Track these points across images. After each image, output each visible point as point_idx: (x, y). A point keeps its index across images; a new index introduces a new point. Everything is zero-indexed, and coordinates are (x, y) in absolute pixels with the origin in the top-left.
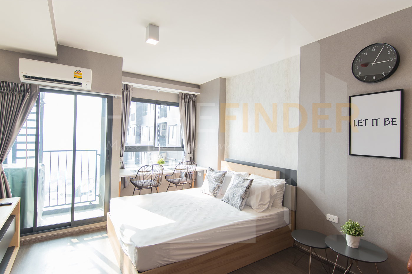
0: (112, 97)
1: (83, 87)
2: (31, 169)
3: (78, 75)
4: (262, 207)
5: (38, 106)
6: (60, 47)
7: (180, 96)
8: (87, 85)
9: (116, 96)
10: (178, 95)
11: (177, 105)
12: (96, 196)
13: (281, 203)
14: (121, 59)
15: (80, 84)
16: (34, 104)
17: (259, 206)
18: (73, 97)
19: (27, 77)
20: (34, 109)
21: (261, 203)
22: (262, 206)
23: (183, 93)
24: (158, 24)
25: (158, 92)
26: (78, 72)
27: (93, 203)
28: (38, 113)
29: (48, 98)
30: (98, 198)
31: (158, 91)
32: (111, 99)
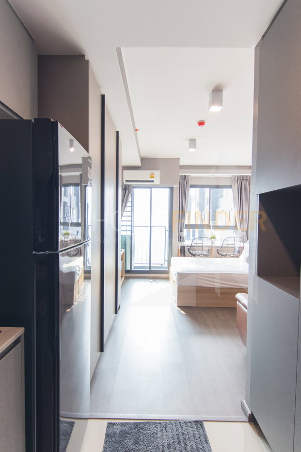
0: (173, 187)
1: (155, 183)
2: (129, 236)
3: (152, 176)
5: (132, 197)
6: (143, 159)
7: (233, 178)
8: (157, 181)
9: (175, 186)
10: (231, 178)
11: (230, 187)
12: (165, 261)
14: (179, 159)
15: (153, 181)
16: (130, 195)
18: (150, 189)
19: (127, 181)
20: (130, 199)
23: (235, 176)
24: (195, 138)
26: (152, 174)
27: (163, 265)
28: (132, 202)
29: (136, 191)
30: (166, 263)
32: (172, 189)
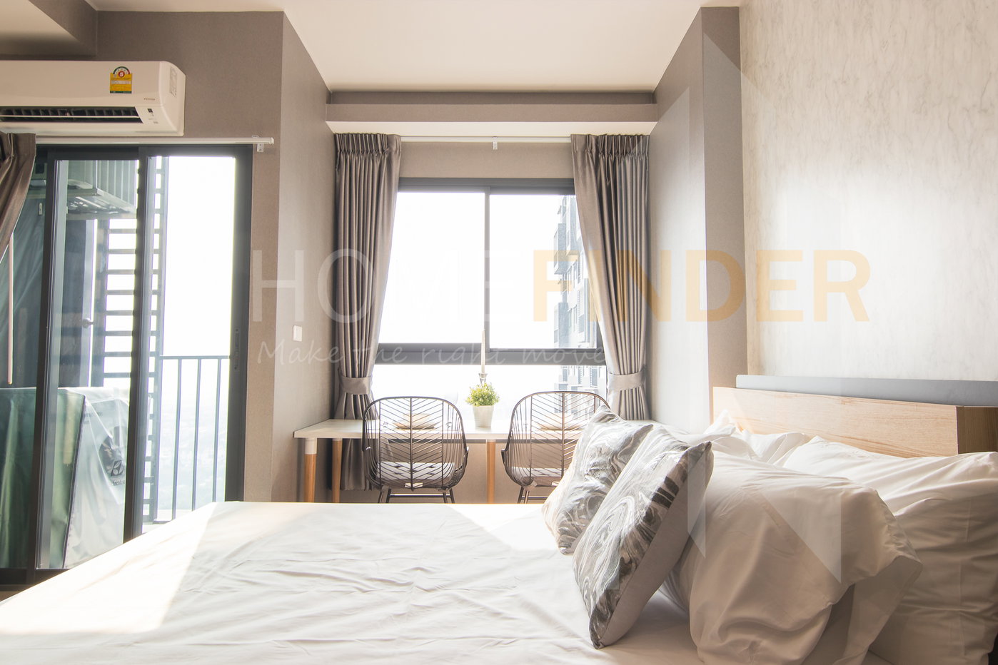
4: (753, 646)
8: (152, 111)
9: (259, 143)
13: (972, 647)
17: (733, 637)
21: (750, 612)
22: (752, 637)
25: (495, 147)
26: (121, 74)
31: (495, 142)
